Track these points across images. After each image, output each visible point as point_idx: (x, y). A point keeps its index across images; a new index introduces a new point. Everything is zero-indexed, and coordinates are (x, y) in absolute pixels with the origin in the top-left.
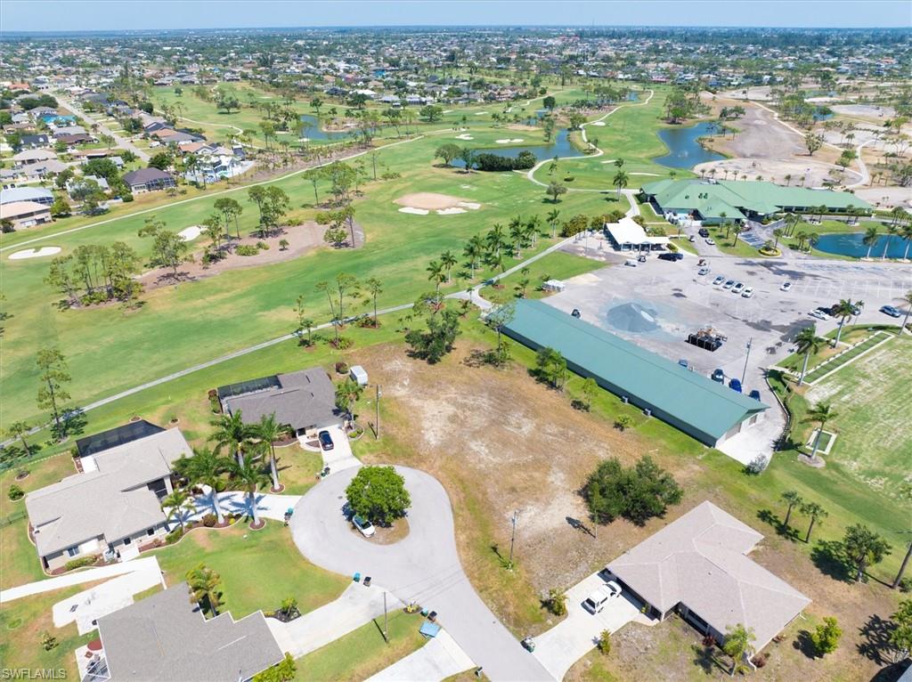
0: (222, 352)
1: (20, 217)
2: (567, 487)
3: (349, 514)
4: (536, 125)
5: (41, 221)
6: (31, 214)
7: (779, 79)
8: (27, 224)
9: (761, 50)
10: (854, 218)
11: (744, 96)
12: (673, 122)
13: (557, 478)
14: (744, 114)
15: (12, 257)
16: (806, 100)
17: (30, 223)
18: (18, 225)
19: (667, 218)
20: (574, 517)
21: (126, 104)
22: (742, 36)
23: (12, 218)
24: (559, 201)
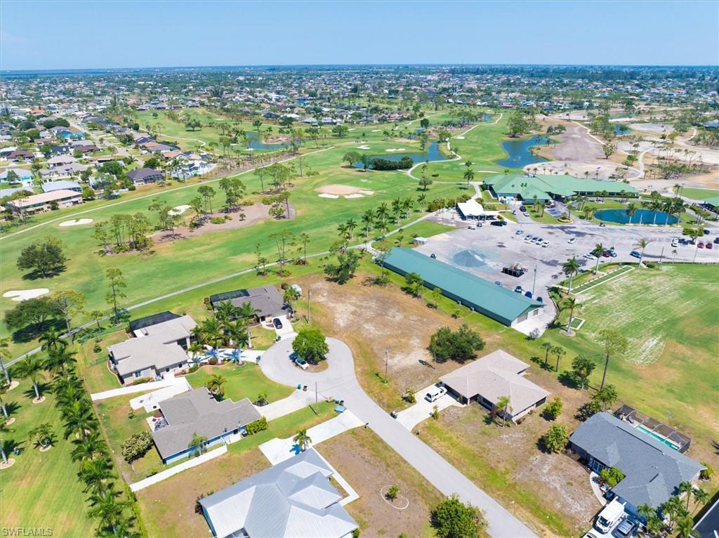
0: (209, 279)
1: (63, 199)
2: (421, 346)
3: (293, 358)
4: (415, 139)
5: (76, 203)
6: (70, 198)
7: (595, 105)
8: (67, 205)
9: (587, 83)
10: (625, 199)
11: (567, 118)
12: (513, 136)
13: (415, 342)
14: (565, 130)
15: (61, 225)
16: (610, 121)
17: (69, 204)
18: (61, 205)
19: (500, 200)
20: (424, 360)
21: (118, 124)
22: (574, 72)
23: (58, 200)
24: (428, 190)
